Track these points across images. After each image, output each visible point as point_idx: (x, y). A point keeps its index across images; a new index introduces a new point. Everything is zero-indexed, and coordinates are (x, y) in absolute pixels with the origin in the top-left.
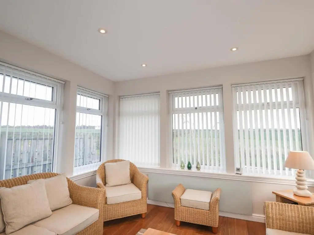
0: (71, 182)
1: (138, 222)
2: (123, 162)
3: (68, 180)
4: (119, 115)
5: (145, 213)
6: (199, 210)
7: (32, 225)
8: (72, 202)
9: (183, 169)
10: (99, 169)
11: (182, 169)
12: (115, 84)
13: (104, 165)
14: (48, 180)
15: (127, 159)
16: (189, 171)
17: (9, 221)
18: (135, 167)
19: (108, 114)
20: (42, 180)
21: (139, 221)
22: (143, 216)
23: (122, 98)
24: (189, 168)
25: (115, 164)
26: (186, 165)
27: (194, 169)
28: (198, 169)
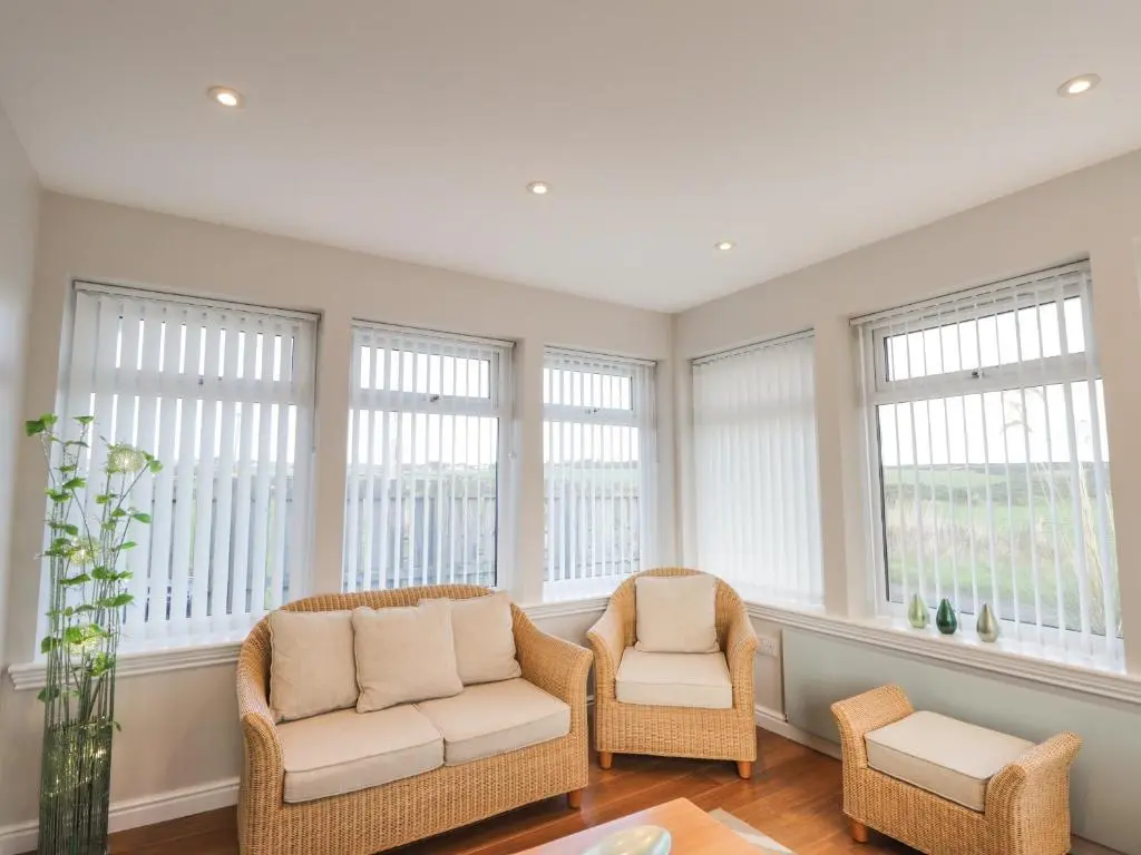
0: (523, 618)
1: (718, 784)
2: (697, 577)
3: (515, 612)
4: (691, 422)
5: (752, 764)
6: (939, 800)
7: (410, 707)
8: (519, 672)
9: (922, 627)
10: (621, 592)
11: (915, 627)
12: (675, 322)
13: (634, 580)
14: (461, 603)
15: (710, 572)
16: (947, 639)
17: (365, 685)
18: (736, 598)
19: (656, 423)
20: (446, 602)
21: (726, 783)
22: (745, 773)
23: (698, 365)
24: (946, 624)
25: (665, 581)
26: (934, 614)
27: (967, 636)
28: (984, 635)
